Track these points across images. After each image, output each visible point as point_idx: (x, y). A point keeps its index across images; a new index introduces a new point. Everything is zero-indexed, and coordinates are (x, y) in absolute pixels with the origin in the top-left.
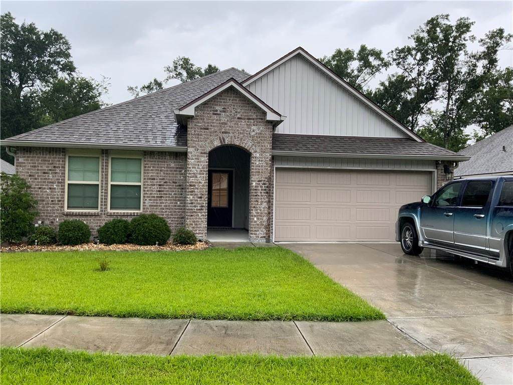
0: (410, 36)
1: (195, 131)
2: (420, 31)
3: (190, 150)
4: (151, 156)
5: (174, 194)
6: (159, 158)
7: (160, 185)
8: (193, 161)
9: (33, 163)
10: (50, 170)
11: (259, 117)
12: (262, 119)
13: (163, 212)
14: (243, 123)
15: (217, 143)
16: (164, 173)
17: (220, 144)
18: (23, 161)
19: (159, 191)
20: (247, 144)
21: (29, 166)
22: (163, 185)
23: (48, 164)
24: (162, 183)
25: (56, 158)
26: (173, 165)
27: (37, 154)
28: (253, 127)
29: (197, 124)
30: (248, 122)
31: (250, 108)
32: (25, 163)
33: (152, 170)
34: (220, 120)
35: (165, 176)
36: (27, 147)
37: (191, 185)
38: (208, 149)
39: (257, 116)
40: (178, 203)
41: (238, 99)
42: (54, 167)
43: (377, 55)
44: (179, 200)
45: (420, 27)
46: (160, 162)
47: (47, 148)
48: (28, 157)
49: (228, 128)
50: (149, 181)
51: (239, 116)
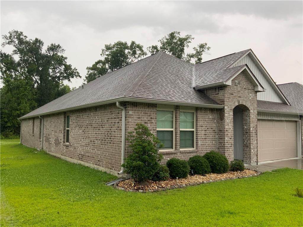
0: (159, 40)
1: (228, 95)
2: (165, 38)
3: (226, 107)
4: (201, 110)
5: (212, 136)
6: (204, 113)
7: (205, 131)
8: (227, 114)
9: (138, 115)
10: (149, 120)
11: (252, 89)
12: (253, 90)
13: (207, 149)
14: (246, 91)
15: (237, 104)
16: (207, 123)
17: (238, 104)
18: (132, 114)
19: (205, 135)
20: (248, 105)
21: (135, 117)
22: (207, 131)
23: (148, 116)
24: (206, 129)
25: (152, 111)
26: (211, 117)
27: (140, 108)
28: (250, 95)
29: (228, 91)
30: (248, 91)
31: (249, 83)
32: (133, 115)
33: (201, 120)
34: (238, 89)
35: (207, 125)
36: (134, 102)
37: (226, 131)
38: (233, 107)
39: (251, 88)
40: (214, 142)
41: (244, 77)
42: (151, 118)
43: (140, 48)
44: (214, 140)
45: (165, 36)
46: (205, 115)
47: (146, 103)
48: (135, 110)
49: (241, 94)
50: (200, 128)
51: (245, 87)
